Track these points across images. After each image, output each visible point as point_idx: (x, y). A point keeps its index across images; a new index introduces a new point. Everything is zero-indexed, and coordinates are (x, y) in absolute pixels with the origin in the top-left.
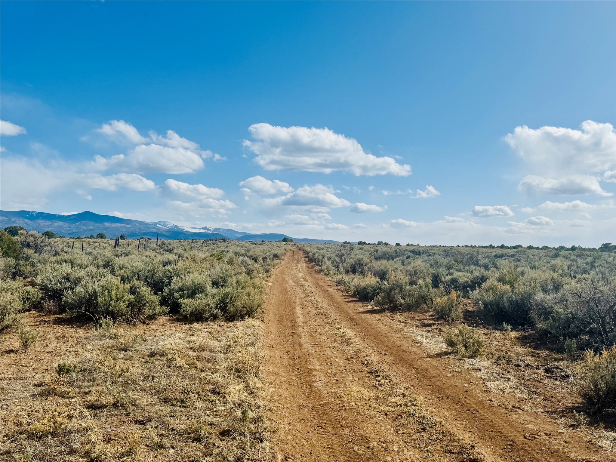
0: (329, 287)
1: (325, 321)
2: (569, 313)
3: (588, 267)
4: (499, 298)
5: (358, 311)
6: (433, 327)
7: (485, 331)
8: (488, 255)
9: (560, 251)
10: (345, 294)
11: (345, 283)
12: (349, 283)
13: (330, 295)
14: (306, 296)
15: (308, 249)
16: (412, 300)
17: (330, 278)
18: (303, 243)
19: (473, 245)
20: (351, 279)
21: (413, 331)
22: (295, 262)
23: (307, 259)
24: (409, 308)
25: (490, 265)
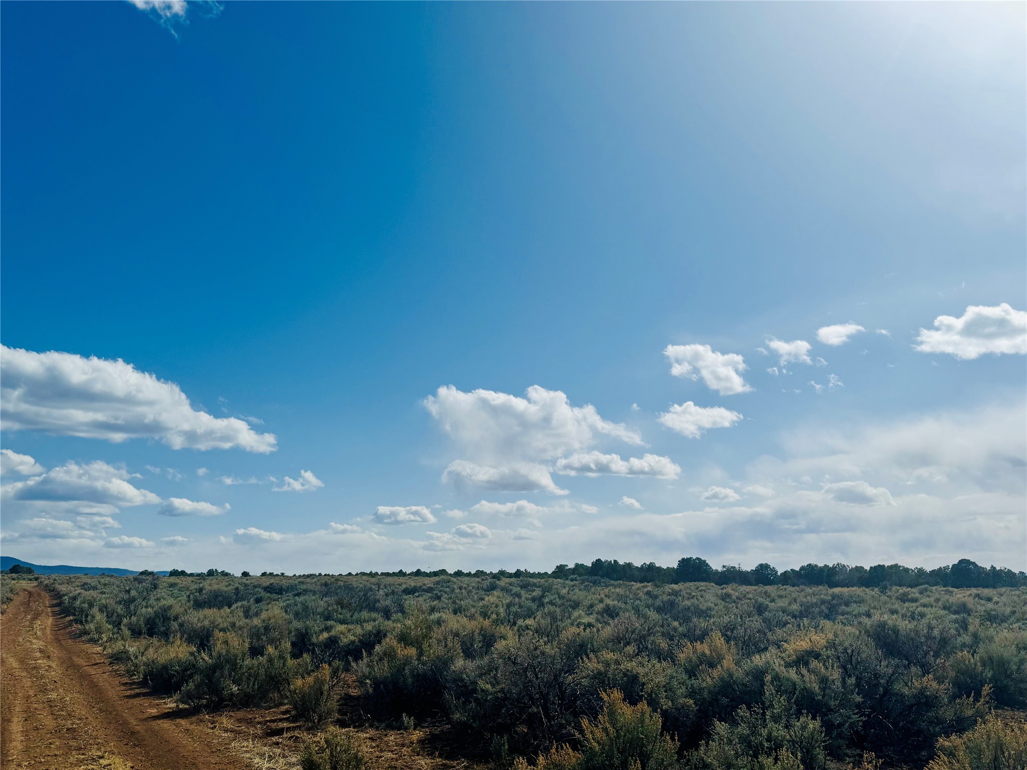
0: (95, 667)
1: (71, 743)
2: (499, 692)
3: (534, 606)
4: (398, 671)
5: (146, 716)
6: (285, 735)
7: (372, 732)
8: (393, 590)
9: (499, 580)
10: (126, 680)
11: (129, 659)
12: (136, 658)
13: (93, 685)
14: (41, 691)
15: (63, 588)
16: (254, 684)
17: (99, 649)
18: (54, 576)
19: (373, 572)
20: (142, 650)
21: (247, 747)
22: (29, 617)
23: (57, 609)
24: (246, 701)
25: (393, 609)
